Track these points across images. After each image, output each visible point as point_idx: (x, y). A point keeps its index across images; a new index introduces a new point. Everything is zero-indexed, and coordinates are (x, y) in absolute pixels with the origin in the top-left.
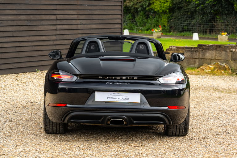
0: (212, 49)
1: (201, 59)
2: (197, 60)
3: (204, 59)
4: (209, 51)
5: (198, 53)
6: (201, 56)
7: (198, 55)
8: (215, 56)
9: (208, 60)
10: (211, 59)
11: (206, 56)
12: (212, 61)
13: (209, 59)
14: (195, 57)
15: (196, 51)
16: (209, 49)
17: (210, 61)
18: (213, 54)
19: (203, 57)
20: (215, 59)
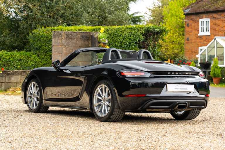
0: (17, 74)
1: (7, 83)
2: (3, 84)
3: (10, 83)
4: (15, 76)
5: (4, 78)
6: (7, 81)
7: (4, 80)
8: (20, 80)
9: (13, 84)
10: (17, 83)
11: (11, 80)
12: (17, 84)
13: (15, 83)
14: (2, 81)
15: (2, 76)
16: (15, 74)
17: (15, 84)
18: (18, 78)
19: (9, 81)
20: (20, 82)
